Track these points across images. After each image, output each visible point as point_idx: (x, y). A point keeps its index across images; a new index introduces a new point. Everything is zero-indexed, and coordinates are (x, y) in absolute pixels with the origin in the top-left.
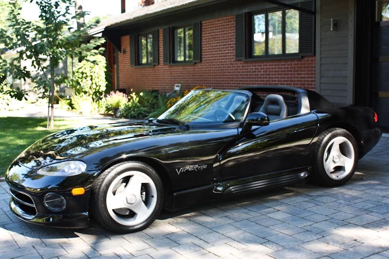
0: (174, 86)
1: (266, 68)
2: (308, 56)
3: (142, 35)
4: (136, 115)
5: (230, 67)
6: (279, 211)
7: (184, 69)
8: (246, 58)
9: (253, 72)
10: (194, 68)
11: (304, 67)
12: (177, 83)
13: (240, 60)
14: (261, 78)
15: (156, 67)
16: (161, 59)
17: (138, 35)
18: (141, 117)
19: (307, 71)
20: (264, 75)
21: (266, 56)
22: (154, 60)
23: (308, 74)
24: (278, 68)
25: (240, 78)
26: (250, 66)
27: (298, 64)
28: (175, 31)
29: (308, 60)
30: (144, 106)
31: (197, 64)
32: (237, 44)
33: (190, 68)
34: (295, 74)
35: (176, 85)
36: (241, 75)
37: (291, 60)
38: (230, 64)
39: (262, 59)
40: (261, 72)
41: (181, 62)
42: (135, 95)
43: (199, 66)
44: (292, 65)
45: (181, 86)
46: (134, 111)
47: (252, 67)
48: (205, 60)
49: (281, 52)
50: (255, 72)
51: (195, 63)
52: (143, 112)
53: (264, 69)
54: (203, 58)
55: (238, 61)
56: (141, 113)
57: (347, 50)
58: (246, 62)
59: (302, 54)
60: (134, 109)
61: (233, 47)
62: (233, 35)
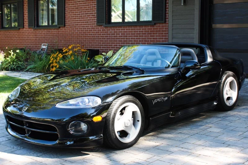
0: (41, 45)
1: (124, 32)
2: (160, 23)
3: (4, 4)
4: (15, 68)
5: (92, 30)
6: (211, 127)
7: (48, 32)
8: (106, 24)
9: (112, 34)
10: (58, 31)
11: (156, 31)
12: (43, 43)
13: (101, 26)
14: (119, 39)
15: (20, 30)
16: (26, 24)
17: (2, 4)
18: (19, 69)
19: (159, 34)
20: (122, 36)
21: (123, 23)
22: (19, 25)
23: (160, 36)
24: (134, 32)
25: (101, 39)
26: (110, 30)
27: (151, 29)
28: (39, 2)
29: (160, 26)
30: (21, 61)
31: (61, 28)
32: (98, 13)
33: (54, 31)
34: (148, 36)
35: (43, 44)
36: (101, 37)
37: (145, 26)
38: (92, 28)
39: (120, 25)
40: (119, 34)
41: (45, 26)
42: (13, 51)
43: (62, 29)
44: (146, 29)
45: (48, 45)
46: (13, 65)
47: (111, 31)
48: (68, 25)
49: (136, 20)
50: (114, 34)
51: (59, 27)
52: (21, 66)
53: (122, 32)
54: (66, 23)
55: (99, 26)
56: (20, 67)
57: (194, 19)
58: (106, 27)
59: (155, 22)
60: (13, 63)
61: (94, 15)
62: (95, 7)
